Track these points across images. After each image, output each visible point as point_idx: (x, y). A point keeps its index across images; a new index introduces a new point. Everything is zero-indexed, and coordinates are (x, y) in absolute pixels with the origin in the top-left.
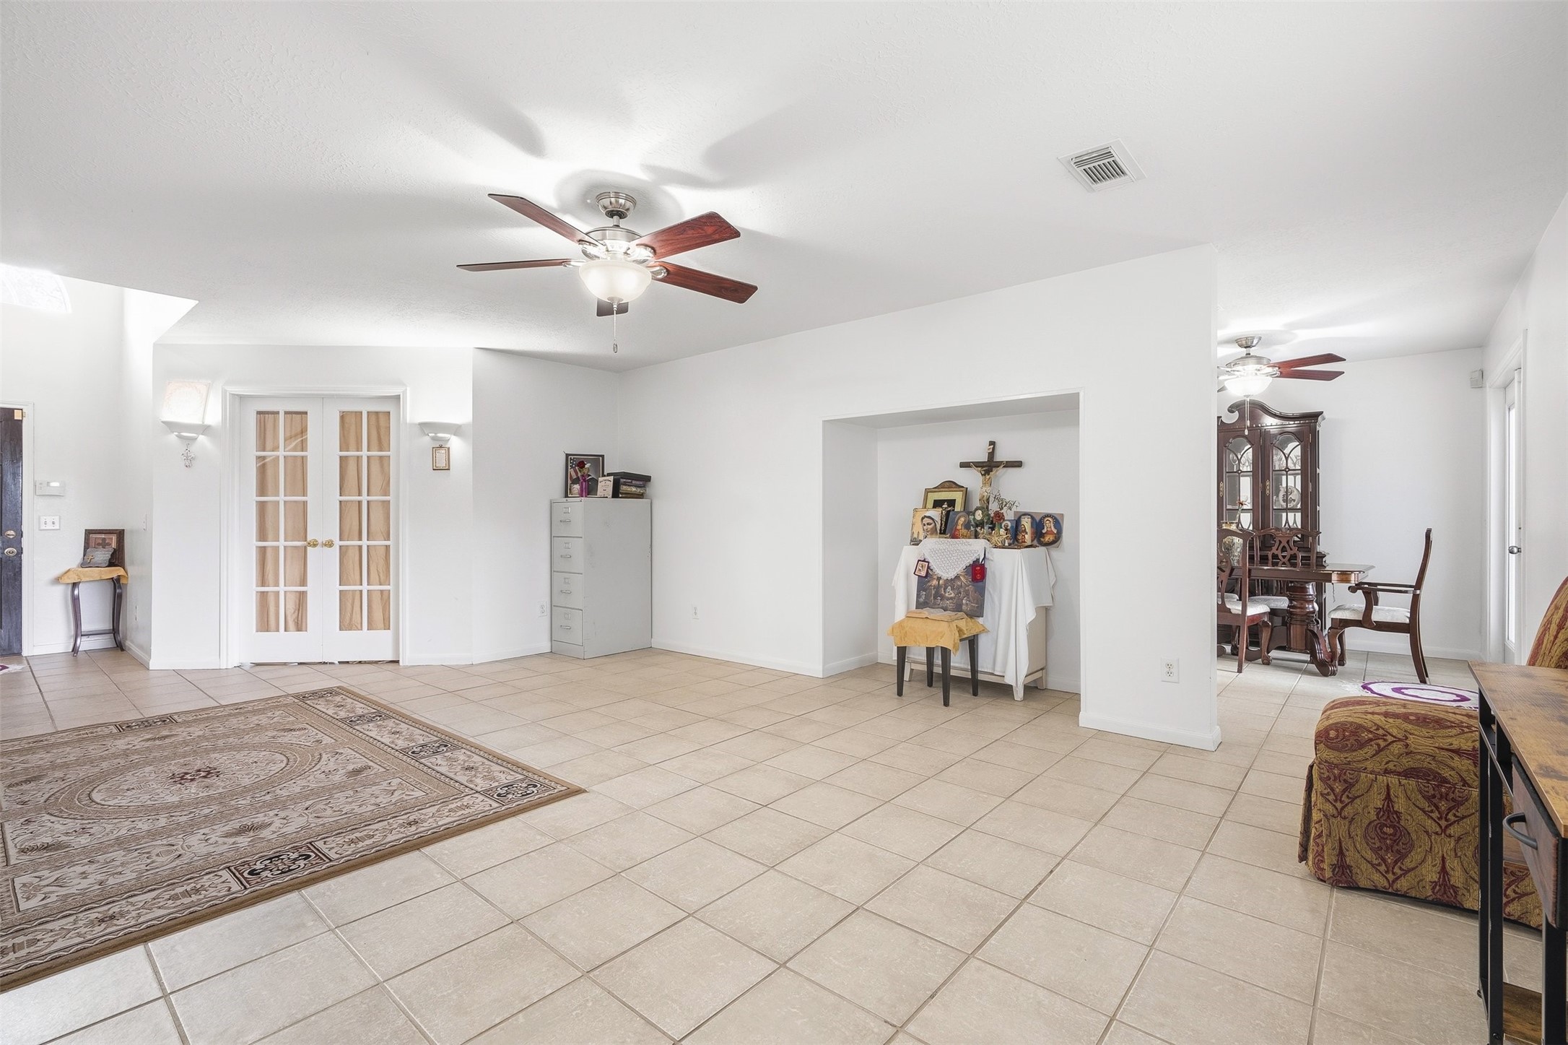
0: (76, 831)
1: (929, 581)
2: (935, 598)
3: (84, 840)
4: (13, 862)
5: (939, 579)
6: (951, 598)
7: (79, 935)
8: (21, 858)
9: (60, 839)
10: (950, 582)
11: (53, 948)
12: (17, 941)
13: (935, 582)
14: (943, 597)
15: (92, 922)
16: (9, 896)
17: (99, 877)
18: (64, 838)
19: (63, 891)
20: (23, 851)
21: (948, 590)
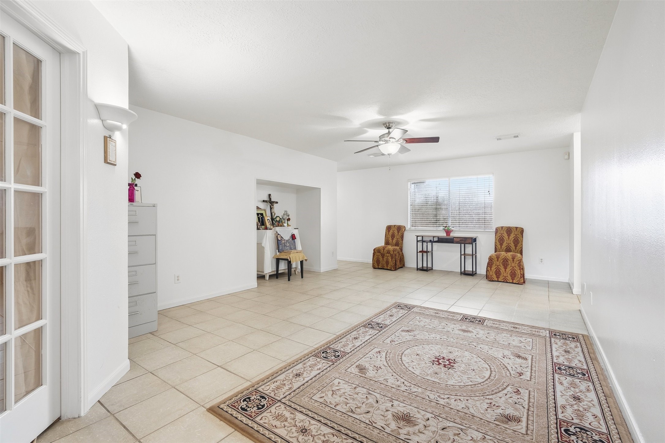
0: (507, 358)
1: (282, 242)
2: (284, 247)
3: (507, 353)
4: (531, 356)
5: (284, 240)
6: (288, 246)
7: (522, 327)
8: (528, 357)
9: (513, 357)
10: (287, 241)
11: (528, 328)
12: (534, 333)
13: (283, 242)
14: (286, 246)
15: (518, 328)
16: (534, 346)
17: (510, 338)
18: (512, 357)
19: (521, 339)
20: (526, 359)
21: (287, 244)
